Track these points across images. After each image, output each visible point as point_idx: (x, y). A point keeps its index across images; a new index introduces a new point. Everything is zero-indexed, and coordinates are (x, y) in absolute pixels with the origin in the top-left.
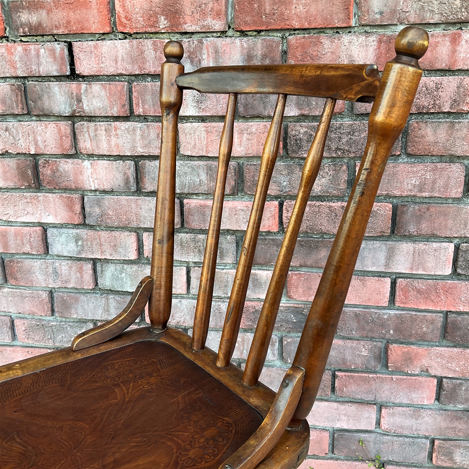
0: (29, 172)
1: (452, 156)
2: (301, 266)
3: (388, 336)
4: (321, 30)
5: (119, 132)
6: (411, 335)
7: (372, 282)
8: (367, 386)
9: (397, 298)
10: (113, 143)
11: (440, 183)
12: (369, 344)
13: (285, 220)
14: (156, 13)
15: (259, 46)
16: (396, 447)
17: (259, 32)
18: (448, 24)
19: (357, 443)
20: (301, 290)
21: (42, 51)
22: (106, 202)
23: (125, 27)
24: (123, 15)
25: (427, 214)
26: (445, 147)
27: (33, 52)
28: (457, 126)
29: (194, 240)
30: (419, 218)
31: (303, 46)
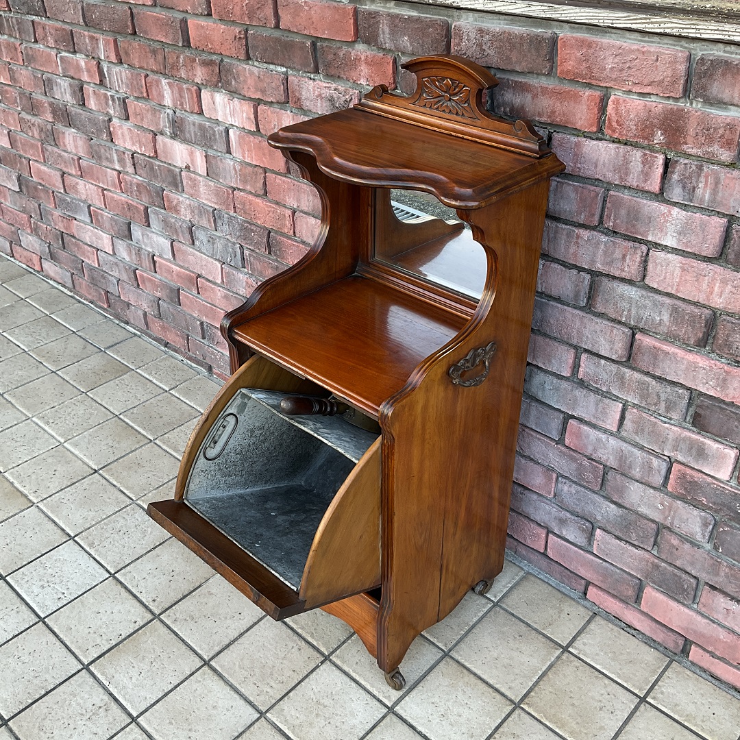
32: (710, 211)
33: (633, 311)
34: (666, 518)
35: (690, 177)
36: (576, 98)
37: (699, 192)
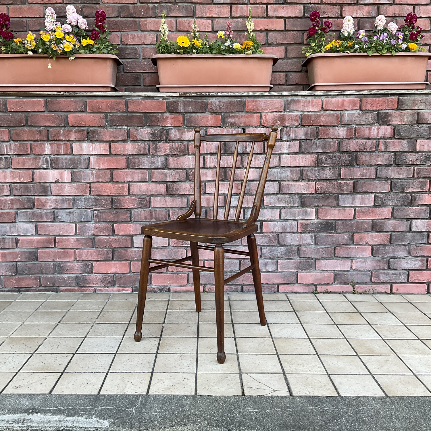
0: (223, 174)
1: (371, 165)
2: (323, 206)
3: (354, 231)
4: (329, 126)
5: (259, 159)
6: (361, 229)
7: (347, 210)
8: (347, 251)
9: (356, 216)
10: (256, 163)
11: (368, 173)
12: (347, 234)
13: (317, 189)
14: (276, 120)
15: (310, 130)
16: (358, 276)
17: (309, 126)
18: (368, 124)
19: (344, 276)
20: (323, 215)
21: (234, 131)
22: (252, 185)
23: (265, 124)
24: (265, 120)
25: (365, 184)
26: (369, 162)
27: (230, 132)
28: (372, 155)
29: (284, 198)
30: (362, 186)
31: (324, 130)
32: (295, 140)
33: (279, 175)
34: (300, 242)
35: (288, 132)
36: (253, 117)
37: (291, 135)
